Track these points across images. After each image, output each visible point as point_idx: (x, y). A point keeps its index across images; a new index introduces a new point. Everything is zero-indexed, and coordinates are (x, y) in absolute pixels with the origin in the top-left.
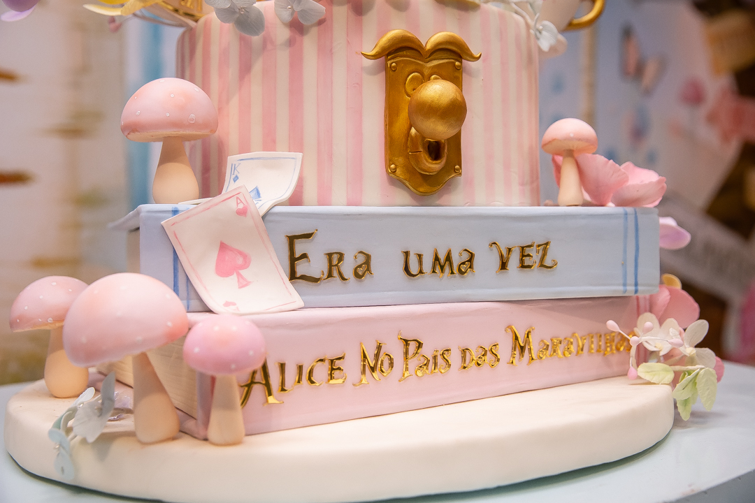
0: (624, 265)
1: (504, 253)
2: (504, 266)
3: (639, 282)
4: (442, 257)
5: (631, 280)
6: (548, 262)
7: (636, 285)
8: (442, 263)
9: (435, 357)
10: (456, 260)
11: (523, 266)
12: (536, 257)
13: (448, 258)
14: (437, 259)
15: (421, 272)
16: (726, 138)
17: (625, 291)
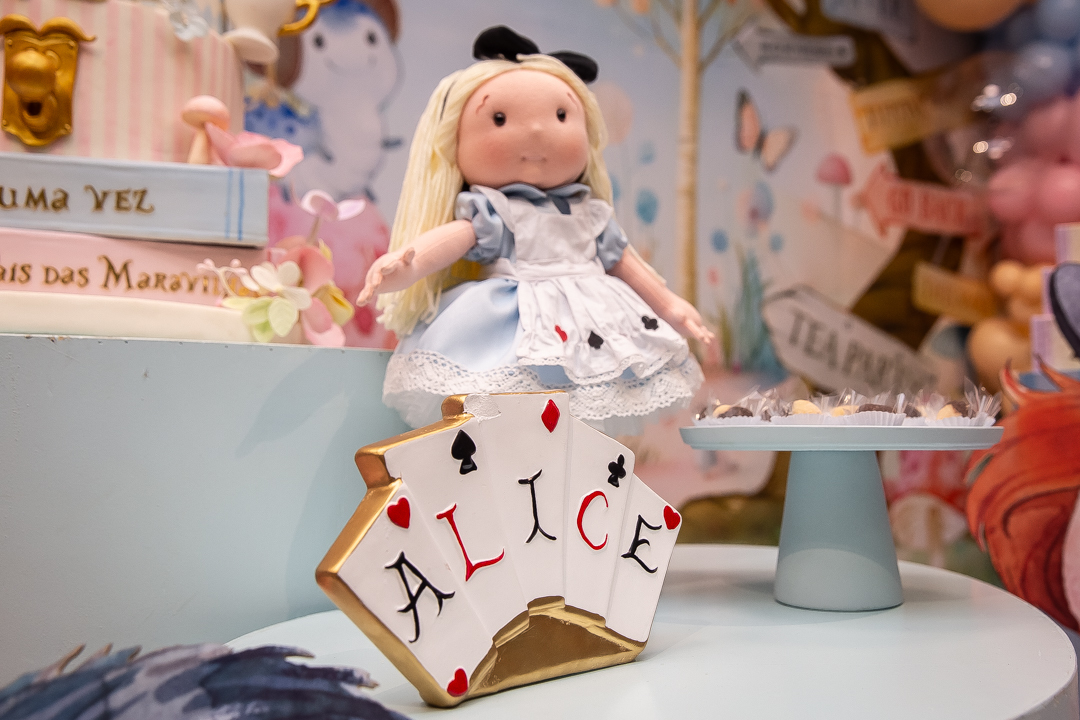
0: (228, 214)
1: (100, 195)
2: (99, 205)
3: (244, 229)
4: (36, 194)
5: (234, 227)
6: (146, 205)
7: (240, 232)
8: (36, 200)
9: (13, 270)
10: (50, 198)
11: (119, 207)
12: (132, 201)
13: (43, 195)
14: (30, 195)
15: (14, 204)
16: (882, 228)
17: (227, 237)
